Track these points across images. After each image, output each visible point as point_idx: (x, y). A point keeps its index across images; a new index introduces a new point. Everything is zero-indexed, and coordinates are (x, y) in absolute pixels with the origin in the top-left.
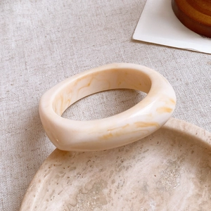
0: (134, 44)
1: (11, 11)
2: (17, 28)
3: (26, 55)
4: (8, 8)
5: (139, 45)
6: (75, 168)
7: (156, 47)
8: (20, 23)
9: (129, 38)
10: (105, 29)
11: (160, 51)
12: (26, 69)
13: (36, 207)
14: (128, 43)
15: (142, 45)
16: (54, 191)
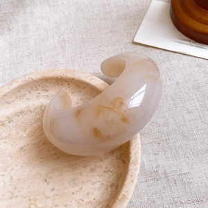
0: (134, 46)
1: (32, 13)
2: (36, 28)
3: (42, 52)
4: (30, 11)
5: (139, 47)
6: (47, 91)
7: (154, 49)
8: (39, 25)
9: (130, 41)
10: (111, 32)
11: (156, 53)
12: (41, 64)
13: (5, 95)
14: (129, 45)
15: (142, 47)
16: (25, 95)
